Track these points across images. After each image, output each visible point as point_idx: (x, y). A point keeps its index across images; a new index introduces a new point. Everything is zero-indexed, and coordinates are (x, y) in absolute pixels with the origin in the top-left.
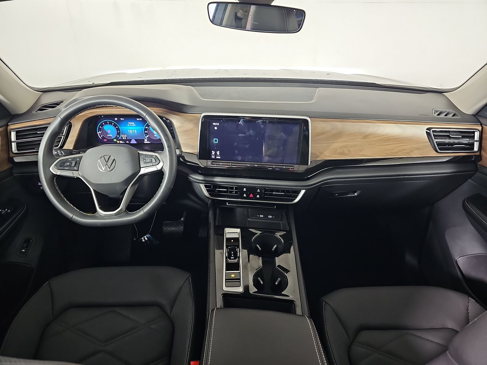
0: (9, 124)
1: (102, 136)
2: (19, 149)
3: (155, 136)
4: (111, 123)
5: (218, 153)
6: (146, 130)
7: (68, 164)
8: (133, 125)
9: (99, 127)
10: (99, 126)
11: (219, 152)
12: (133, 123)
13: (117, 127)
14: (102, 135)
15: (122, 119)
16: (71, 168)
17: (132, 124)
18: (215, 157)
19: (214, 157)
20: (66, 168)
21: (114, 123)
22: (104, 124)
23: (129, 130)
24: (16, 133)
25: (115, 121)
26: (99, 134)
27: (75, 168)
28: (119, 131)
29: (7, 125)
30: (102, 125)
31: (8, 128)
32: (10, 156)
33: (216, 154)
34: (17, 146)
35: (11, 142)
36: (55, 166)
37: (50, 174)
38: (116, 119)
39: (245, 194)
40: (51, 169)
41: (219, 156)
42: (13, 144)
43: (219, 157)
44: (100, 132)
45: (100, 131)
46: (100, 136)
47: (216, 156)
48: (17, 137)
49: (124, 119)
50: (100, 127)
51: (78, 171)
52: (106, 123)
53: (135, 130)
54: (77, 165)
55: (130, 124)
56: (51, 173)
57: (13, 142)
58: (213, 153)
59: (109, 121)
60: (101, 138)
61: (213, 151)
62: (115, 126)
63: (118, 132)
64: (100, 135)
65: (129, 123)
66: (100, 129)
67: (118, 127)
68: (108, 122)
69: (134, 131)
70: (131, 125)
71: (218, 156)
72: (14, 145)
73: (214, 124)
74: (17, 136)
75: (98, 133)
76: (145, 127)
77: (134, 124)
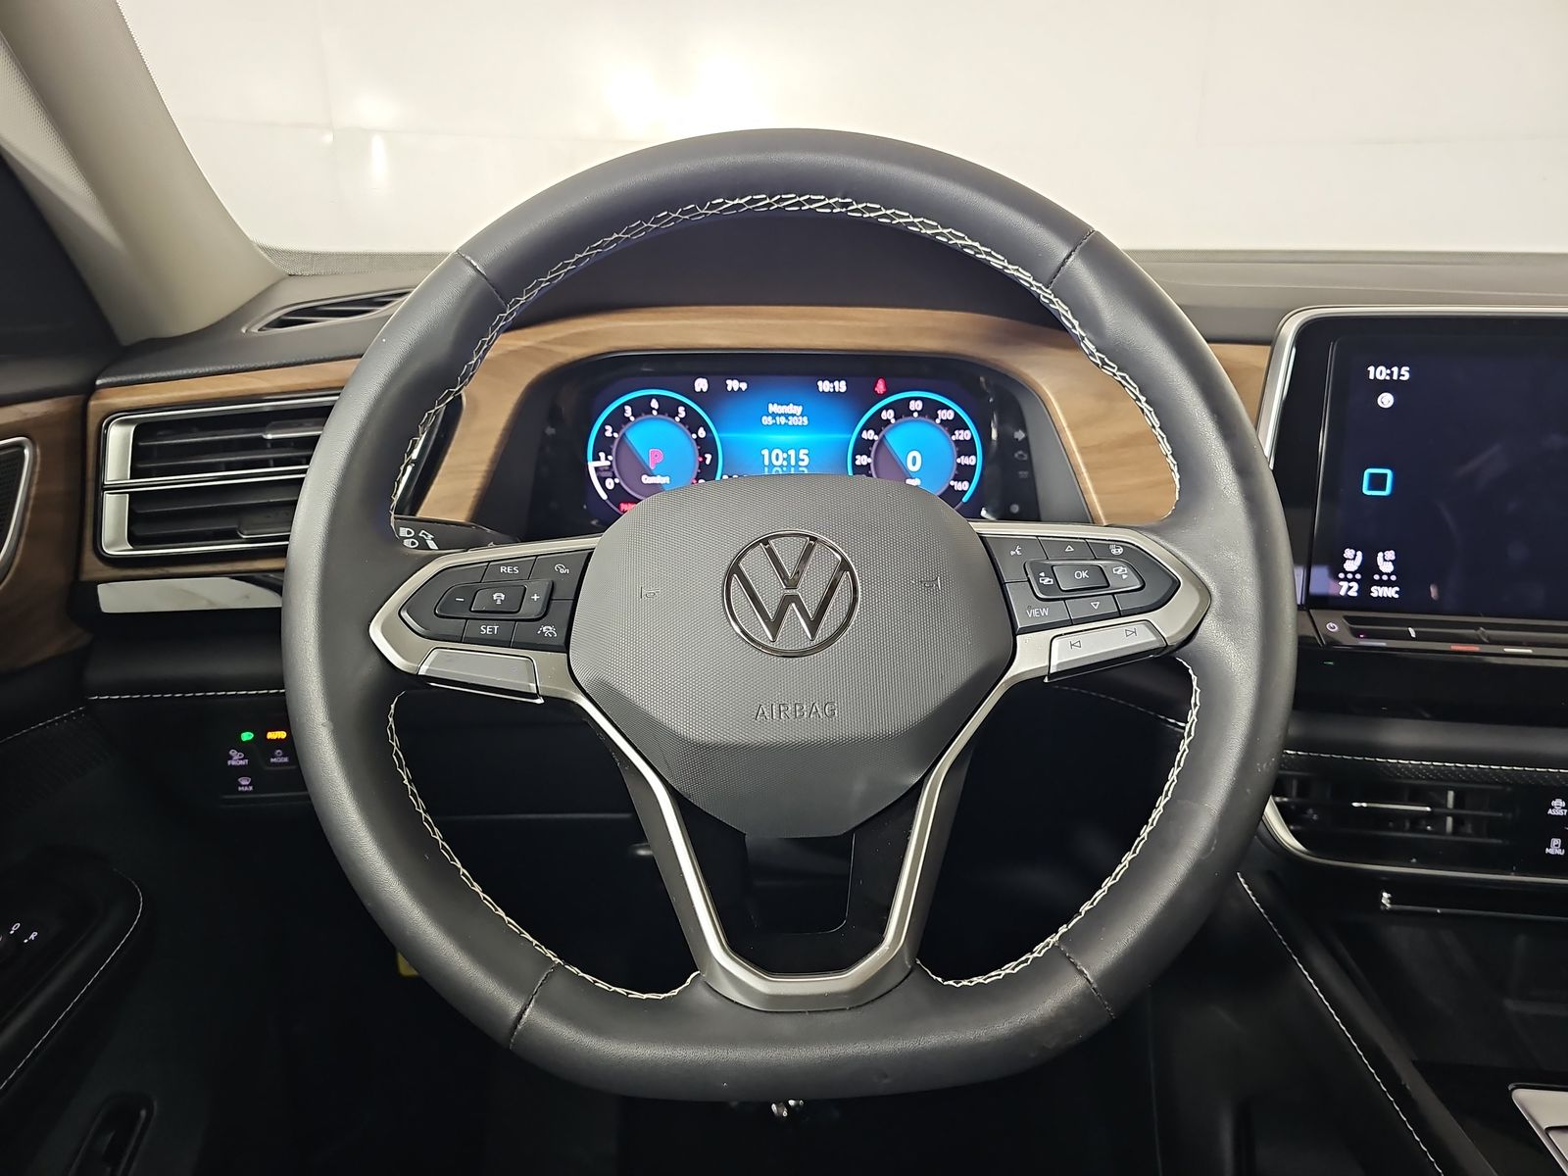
0: (98, 382)
1: (610, 484)
2: (142, 531)
3: (909, 481)
4: (668, 409)
5: (1386, 562)
6: (863, 447)
7: (499, 597)
8: (792, 421)
9: (602, 430)
10: (605, 423)
11: (1391, 555)
12: (798, 410)
13: (702, 433)
14: (614, 477)
15: (733, 385)
16: (522, 631)
17: (787, 416)
18: (1364, 589)
19: (1353, 593)
20: (486, 630)
21: (687, 408)
22: (628, 410)
23: (765, 452)
24: (138, 436)
25: (697, 396)
26: (597, 469)
27: (547, 630)
28: (709, 457)
29: (90, 390)
30: (618, 420)
31: (92, 403)
32: (85, 577)
33: (1369, 569)
34: (134, 518)
35: (101, 488)
36: (404, 614)
37: (368, 669)
38: (701, 384)
39: (1556, 841)
40: (376, 633)
41: (1389, 584)
42: (110, 501)
43: (1391, 592)
44: (603, 463)
45: (602, 455)
46: (602, 481)
47: (1366, 584)
48: (142, 460)
49: (744, 386)
50: (608, 434)
51: (565, 648)
52: (641, 408)
53: (802, 452)
54: (560, 610)
55: (774, 415)
56: (376, 658)
57: (113, 488)
58: (1351, 566)
59: (658, 397)
60: (604, 496)
61: (1349, 553)
62: (692, 422)
63: (702, 464)
64: (599, 478)
65: (773, 408)
66: (604, 445)
67: (707, 429)
68: (654, 404)
69: (797, 455)
70: (783, 420)
71: (1381, 583)
72: (114, 511)
73: (1379, 373)
74: (139, 454)
75: (592, 465)
76: (861, 432)
77: (802, 415)
